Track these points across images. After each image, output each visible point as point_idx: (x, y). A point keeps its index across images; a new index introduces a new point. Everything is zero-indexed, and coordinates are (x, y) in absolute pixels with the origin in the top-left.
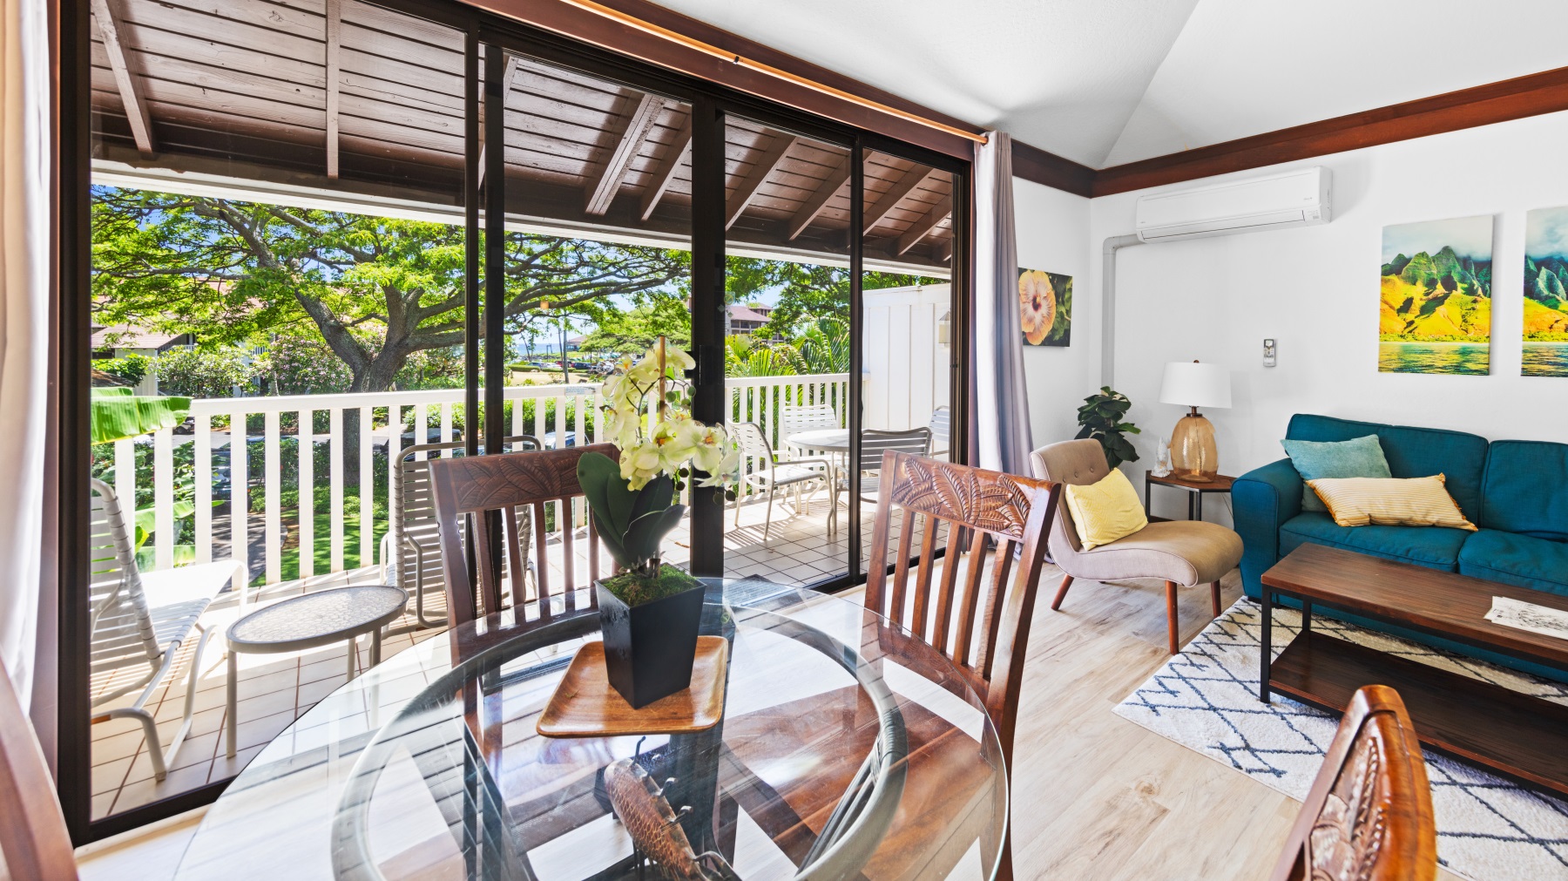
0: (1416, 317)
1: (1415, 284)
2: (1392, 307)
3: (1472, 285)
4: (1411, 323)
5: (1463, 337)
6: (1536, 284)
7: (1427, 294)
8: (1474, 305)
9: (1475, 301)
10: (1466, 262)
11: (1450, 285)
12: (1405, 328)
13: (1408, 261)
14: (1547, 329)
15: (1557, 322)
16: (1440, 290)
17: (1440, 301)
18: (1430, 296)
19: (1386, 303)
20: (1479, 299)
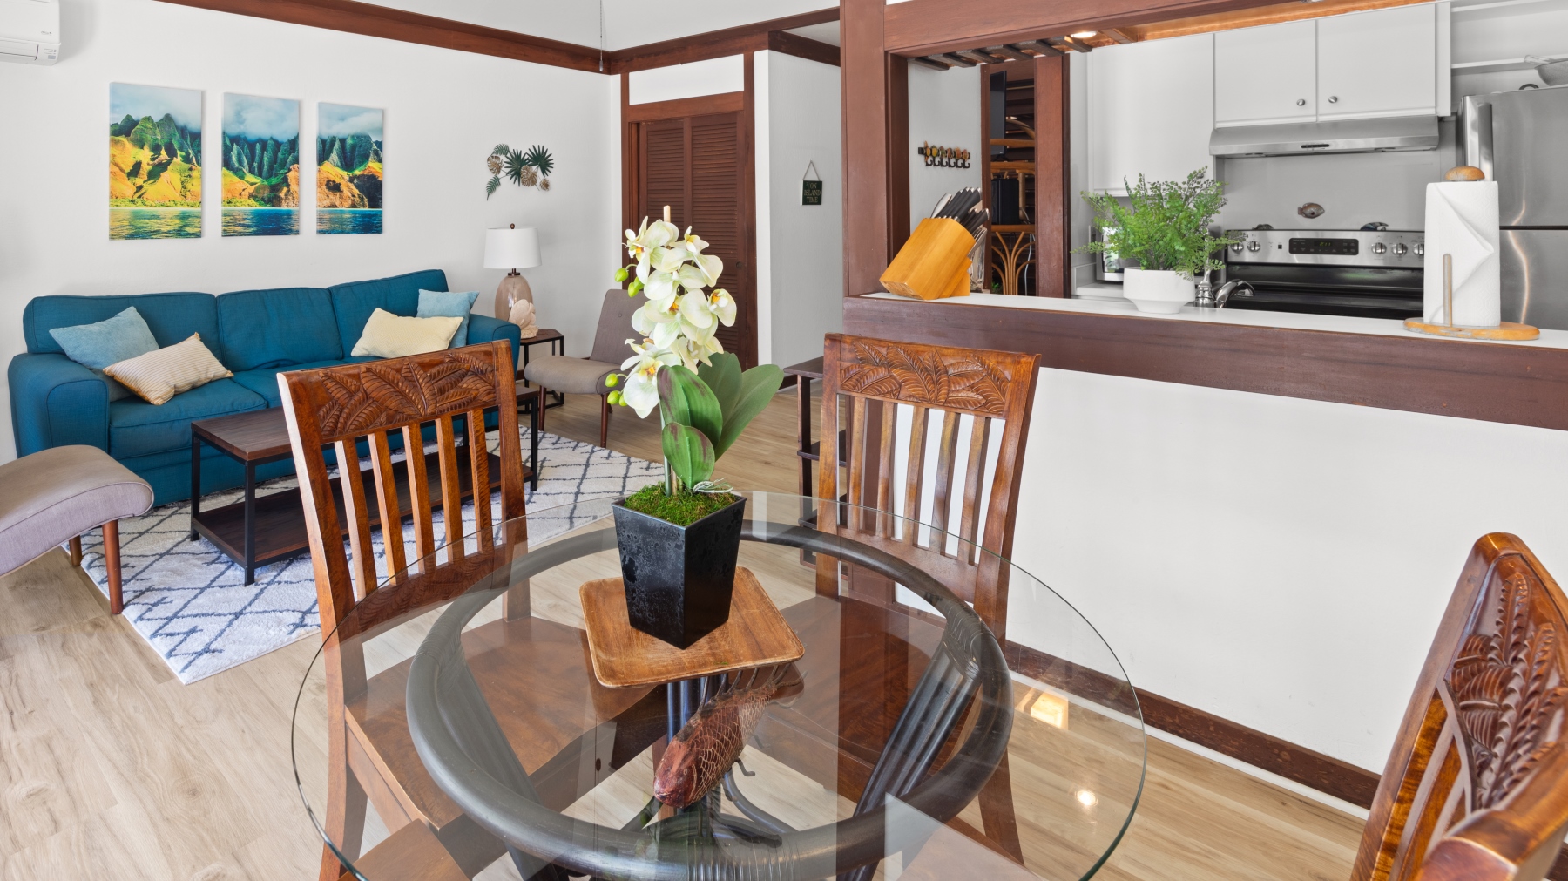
0: (144, 182)
1: (142, 148)
2: (122, 170)
3: (188, 154)
4: (140, 188)
5: (183, 202)
6: (230, 158)
7: (153, 159)
8: (190, 173)
9: (191, 169)
10: (183, 131)
11: (172, 153)
12: (135, 193)
13: (135, 123)
14: (238, 196)
15: (244, 190)
16: (164, 156)
17: (163, 167)
18: (156, 162)
19: (117, 165)
20: (194, 167)
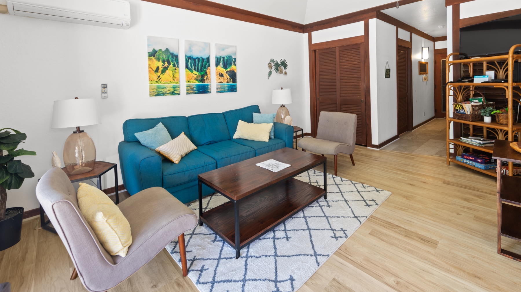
0: (160, 74)
1: (159, 61)
2: (153, 70)
3: (174, 63)
4: (159, 76)
5: (173, 82)
6: (188, 65)
7: (163, 66)
8: (175, 71)
9: (175, 69)
10: (172, 54)
11: (169, 63)
12: (158, 78)
13: (156, 52)
14: (191, 79)
15: (193, 77)
16: (166, 64)
17: (166, 68)
18: (164, 66)
19: (151, 68)
20: (176, 68)
